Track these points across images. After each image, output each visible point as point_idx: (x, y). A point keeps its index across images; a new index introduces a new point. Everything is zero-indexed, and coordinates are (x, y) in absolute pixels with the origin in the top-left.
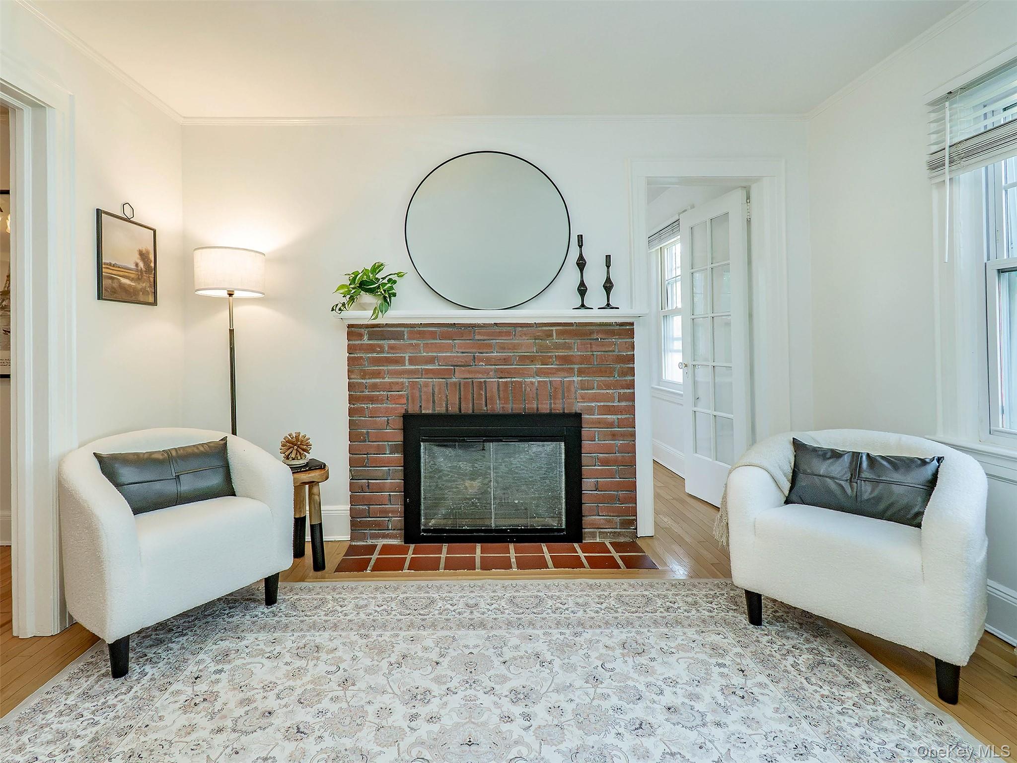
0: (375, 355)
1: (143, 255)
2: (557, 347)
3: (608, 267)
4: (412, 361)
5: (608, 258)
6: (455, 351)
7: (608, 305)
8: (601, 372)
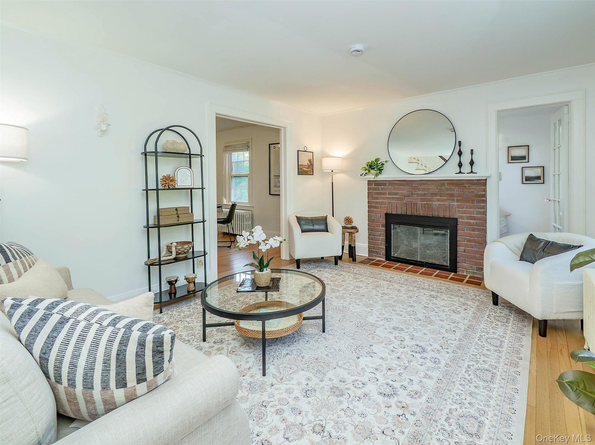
0: (376, 191)
1: (310, 161)
2: (447, 189)
3: (472, 155)
4: (389, 194)
5: (472, 151)
6: (405, 191)
7: (472, 172)
8: (468, 201)
